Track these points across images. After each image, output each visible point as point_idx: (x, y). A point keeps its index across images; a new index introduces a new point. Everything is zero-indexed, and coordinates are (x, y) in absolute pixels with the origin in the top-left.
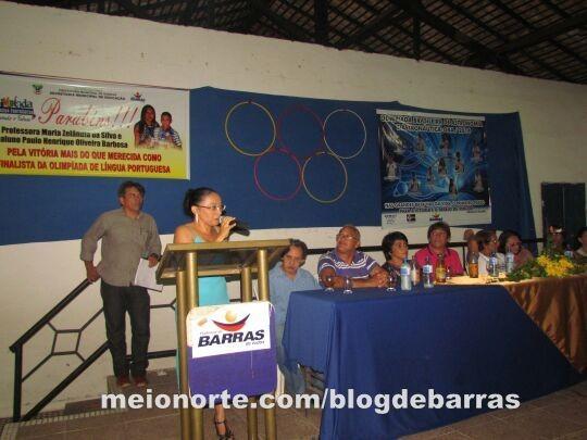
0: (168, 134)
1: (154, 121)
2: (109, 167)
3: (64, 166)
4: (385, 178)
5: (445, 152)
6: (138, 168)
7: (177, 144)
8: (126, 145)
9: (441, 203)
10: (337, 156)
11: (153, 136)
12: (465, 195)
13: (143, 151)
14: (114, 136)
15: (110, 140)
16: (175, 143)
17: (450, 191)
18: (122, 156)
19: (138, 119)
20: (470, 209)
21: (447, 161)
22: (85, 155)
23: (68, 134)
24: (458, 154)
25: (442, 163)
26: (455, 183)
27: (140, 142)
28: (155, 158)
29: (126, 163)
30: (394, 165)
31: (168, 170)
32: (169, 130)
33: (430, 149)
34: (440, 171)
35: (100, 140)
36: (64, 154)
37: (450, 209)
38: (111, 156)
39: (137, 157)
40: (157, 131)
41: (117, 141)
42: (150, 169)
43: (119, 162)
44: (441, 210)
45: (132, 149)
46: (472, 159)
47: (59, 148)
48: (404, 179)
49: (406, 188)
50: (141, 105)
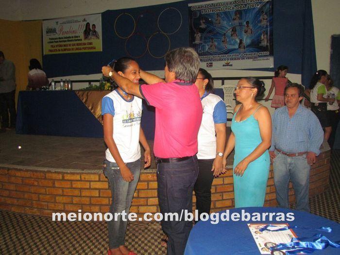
0: (94, 33)
1: (90, 29)
2: (77, 49)
3: (65, 50)
4: (194, 43)
5: (237, 22)
6: (85, 48)
7: (98, 37)
8: (81, 40)
9: (232, 55)
10: (165, 34)
11: (89, 35)
12: (251, 49)
13: (86, 41)
14: (77, 37)
15: (77, 39)
16: (97, 37)
17: (239, 47)
18: (80, 44)
19: (84, 29)
20: (255, 58)
21: (238, 28)
22: (70, 45)
23: (65, 38)
24: (248, 23)
25: (234, 30)
26: (244, 42)
27: (86, 38)
28: (91, 44)
29: (82, 47)
30: (199, 34)
31: (95, 48)
32: (95, 31)
33: (225, 22)
34: (232, 35)
35: (74, 39)
36: (65, 46)
37: (239, 59)
38: (78, 45)
39: (85, 44)
40: (91, 33)
41: (79, 38)
42: (89, 48)
43: (79, 47)
44: (232, 59)
45: (83, 41)
46: (259, 25)
47: (63, 43)
48: (205, 42)
49: (207, 47)
50: (85, 23)
